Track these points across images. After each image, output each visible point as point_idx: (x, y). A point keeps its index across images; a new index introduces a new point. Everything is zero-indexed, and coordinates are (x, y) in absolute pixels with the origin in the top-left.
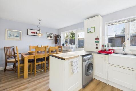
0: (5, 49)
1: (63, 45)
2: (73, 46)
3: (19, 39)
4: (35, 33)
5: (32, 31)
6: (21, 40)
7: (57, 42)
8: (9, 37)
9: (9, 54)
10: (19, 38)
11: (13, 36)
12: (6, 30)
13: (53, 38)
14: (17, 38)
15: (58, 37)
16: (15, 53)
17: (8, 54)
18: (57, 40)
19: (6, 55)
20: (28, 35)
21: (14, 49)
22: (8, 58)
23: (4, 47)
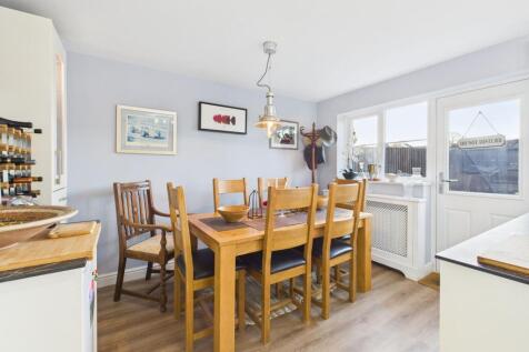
0: (119, 194)
1: (349, 176)
2: (416, 178)
3: (164, 149)
4: (227, 120)
5: (217, 114)
6: (174, 152)
7: (320, 160)
8: (129, 140)
9: (131, 215)
10: (166, 145)
11: (146, 135)
12: (119, 107)
13: (300, 144)
14: (160, 145)
15: (327, 138)
16: (152, 212)
17: (128, 215)
18: (319, 150)
19: (121, 221)
20: (200, 129)
21: (148, 192)
22: (128, 238)
23: (115, 185)
